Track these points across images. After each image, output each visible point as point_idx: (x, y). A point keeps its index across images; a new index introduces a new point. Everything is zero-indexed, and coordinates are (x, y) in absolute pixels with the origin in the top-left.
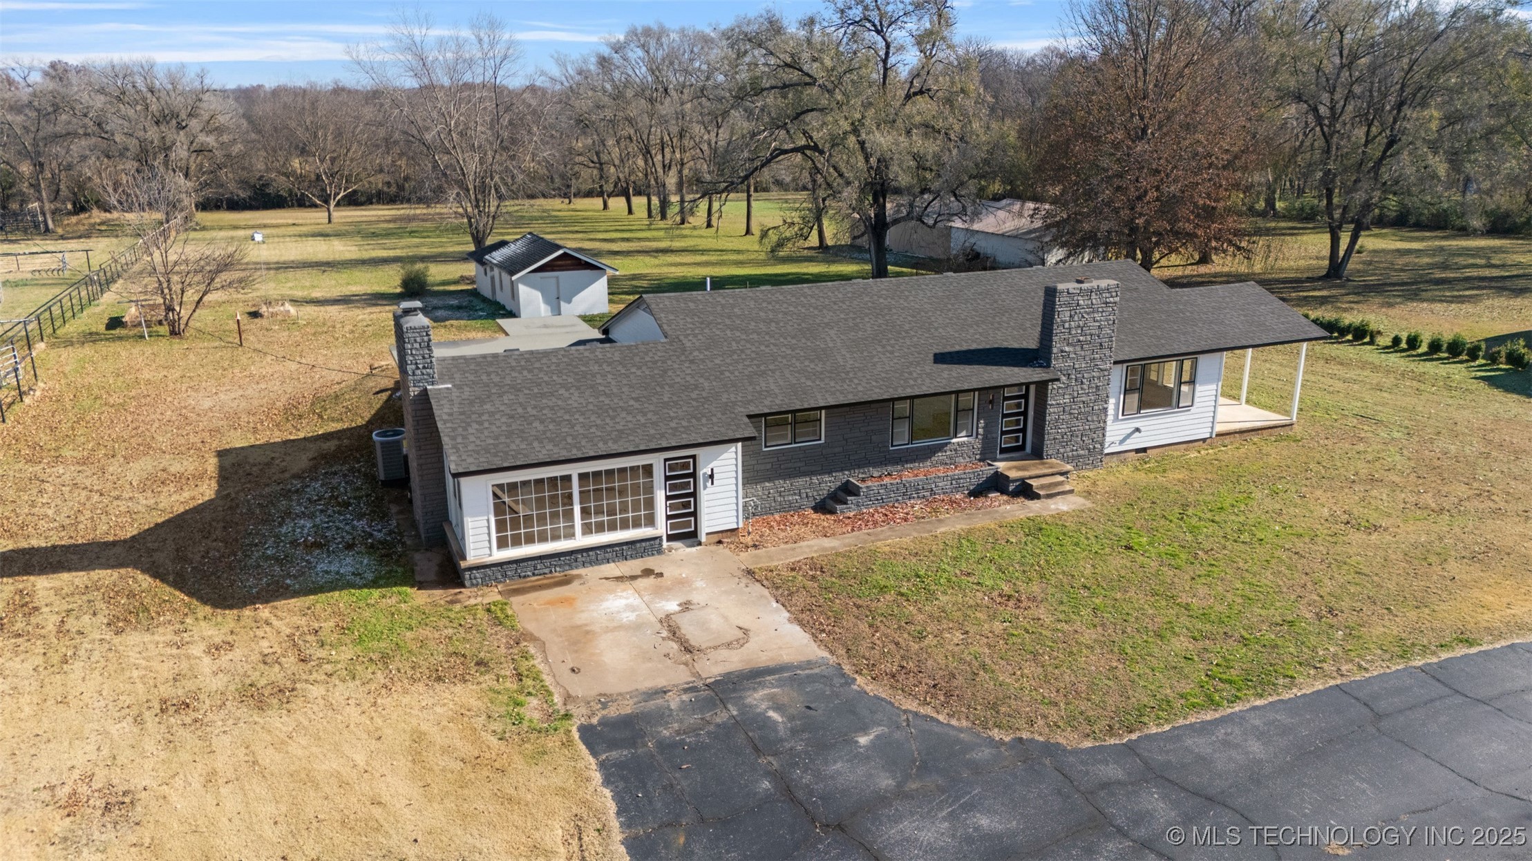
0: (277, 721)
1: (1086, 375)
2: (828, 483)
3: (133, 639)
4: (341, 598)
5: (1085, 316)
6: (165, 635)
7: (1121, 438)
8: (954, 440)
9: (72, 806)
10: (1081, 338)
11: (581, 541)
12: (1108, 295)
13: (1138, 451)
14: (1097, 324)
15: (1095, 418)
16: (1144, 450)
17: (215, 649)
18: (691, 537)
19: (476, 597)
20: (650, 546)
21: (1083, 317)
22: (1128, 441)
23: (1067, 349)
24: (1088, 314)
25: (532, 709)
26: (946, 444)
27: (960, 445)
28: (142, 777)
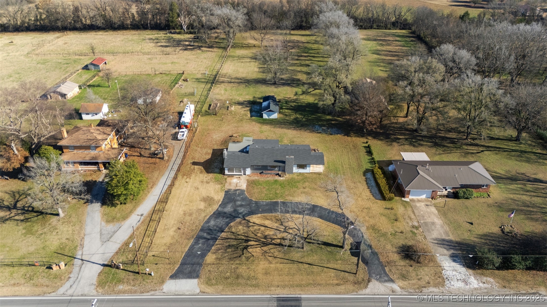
0: (208, 185)
1: (290, 165)
2: (261, 171)
3: (201, 175)
4: (215, 174)
6: (203, 175)
7: (295, 171)
8: (276, 169)
9: (195, 188)
11: (235, 173)
13: (297, 173)
15: (292, 169)
16: (300, 173)
17: (206, 177)
18: (245, 175)
19: (225, 177)
20: (241, 175)
23: (288, 163)
25: (223, 189)
26: (274, 170)
28: (199, 187)
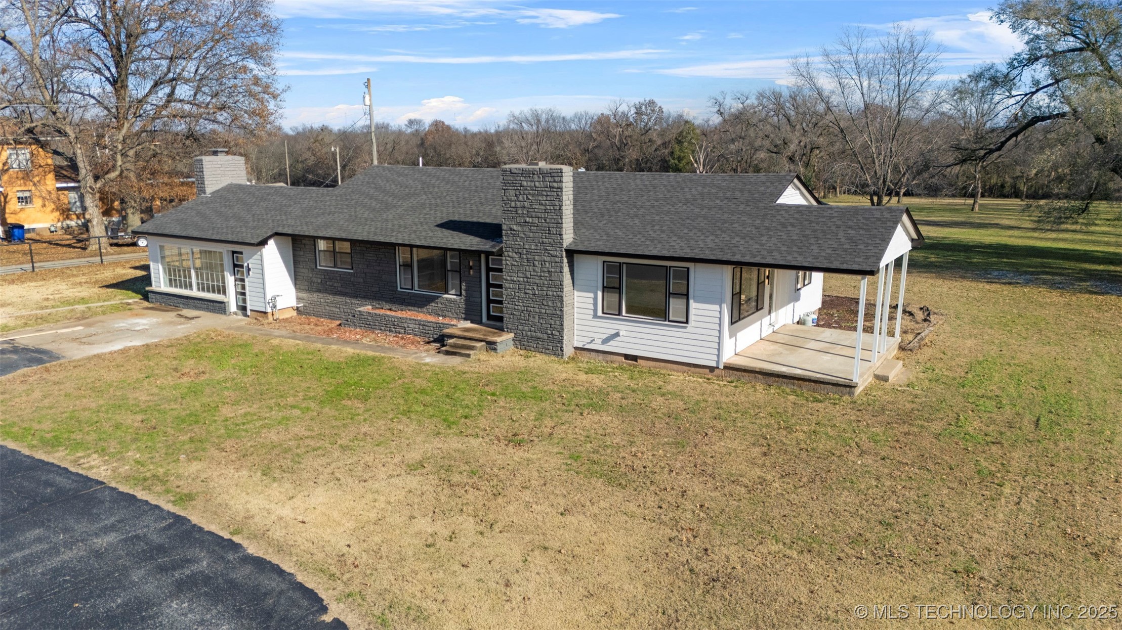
1: (536, 258)
5: (530, 197)
7: (604, 336)
8: (446, 296)
10: (528, 219)
11: (195, 292)
12: (550, 179)
13: (627, 357)
14: (542, 207)
15: (550, 304)
16: (635, 358)
21: (528, 198)
22: (612, 343)
23: (515, 227)
24: (533, 195)
26: (438, 297)
27: (450, 301)
